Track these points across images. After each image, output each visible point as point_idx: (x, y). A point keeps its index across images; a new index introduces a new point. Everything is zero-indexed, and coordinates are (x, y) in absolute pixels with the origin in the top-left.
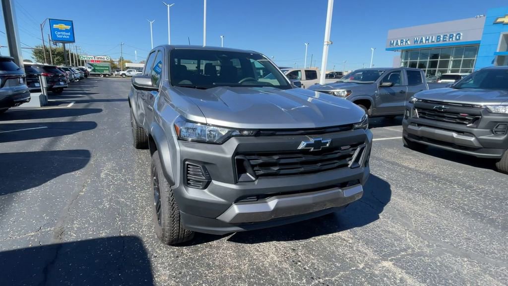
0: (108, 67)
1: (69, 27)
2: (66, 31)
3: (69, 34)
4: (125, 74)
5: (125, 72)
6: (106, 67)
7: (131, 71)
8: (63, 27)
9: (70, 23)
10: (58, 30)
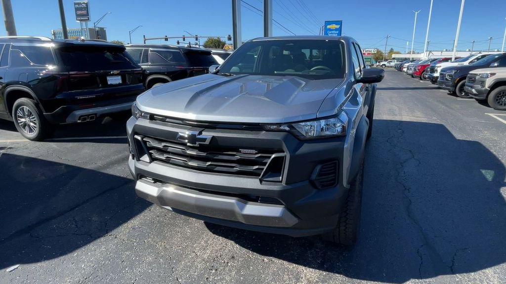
0: (371, 59)
1: (338, 27)
2: (336, 30)
3: (337, 32)
4: (385, 65)
5: (385, 63)
6: (369, 59)
7: (391, 62)
8: (334, 26)
9: (340, 23)
10: (330, 30)
